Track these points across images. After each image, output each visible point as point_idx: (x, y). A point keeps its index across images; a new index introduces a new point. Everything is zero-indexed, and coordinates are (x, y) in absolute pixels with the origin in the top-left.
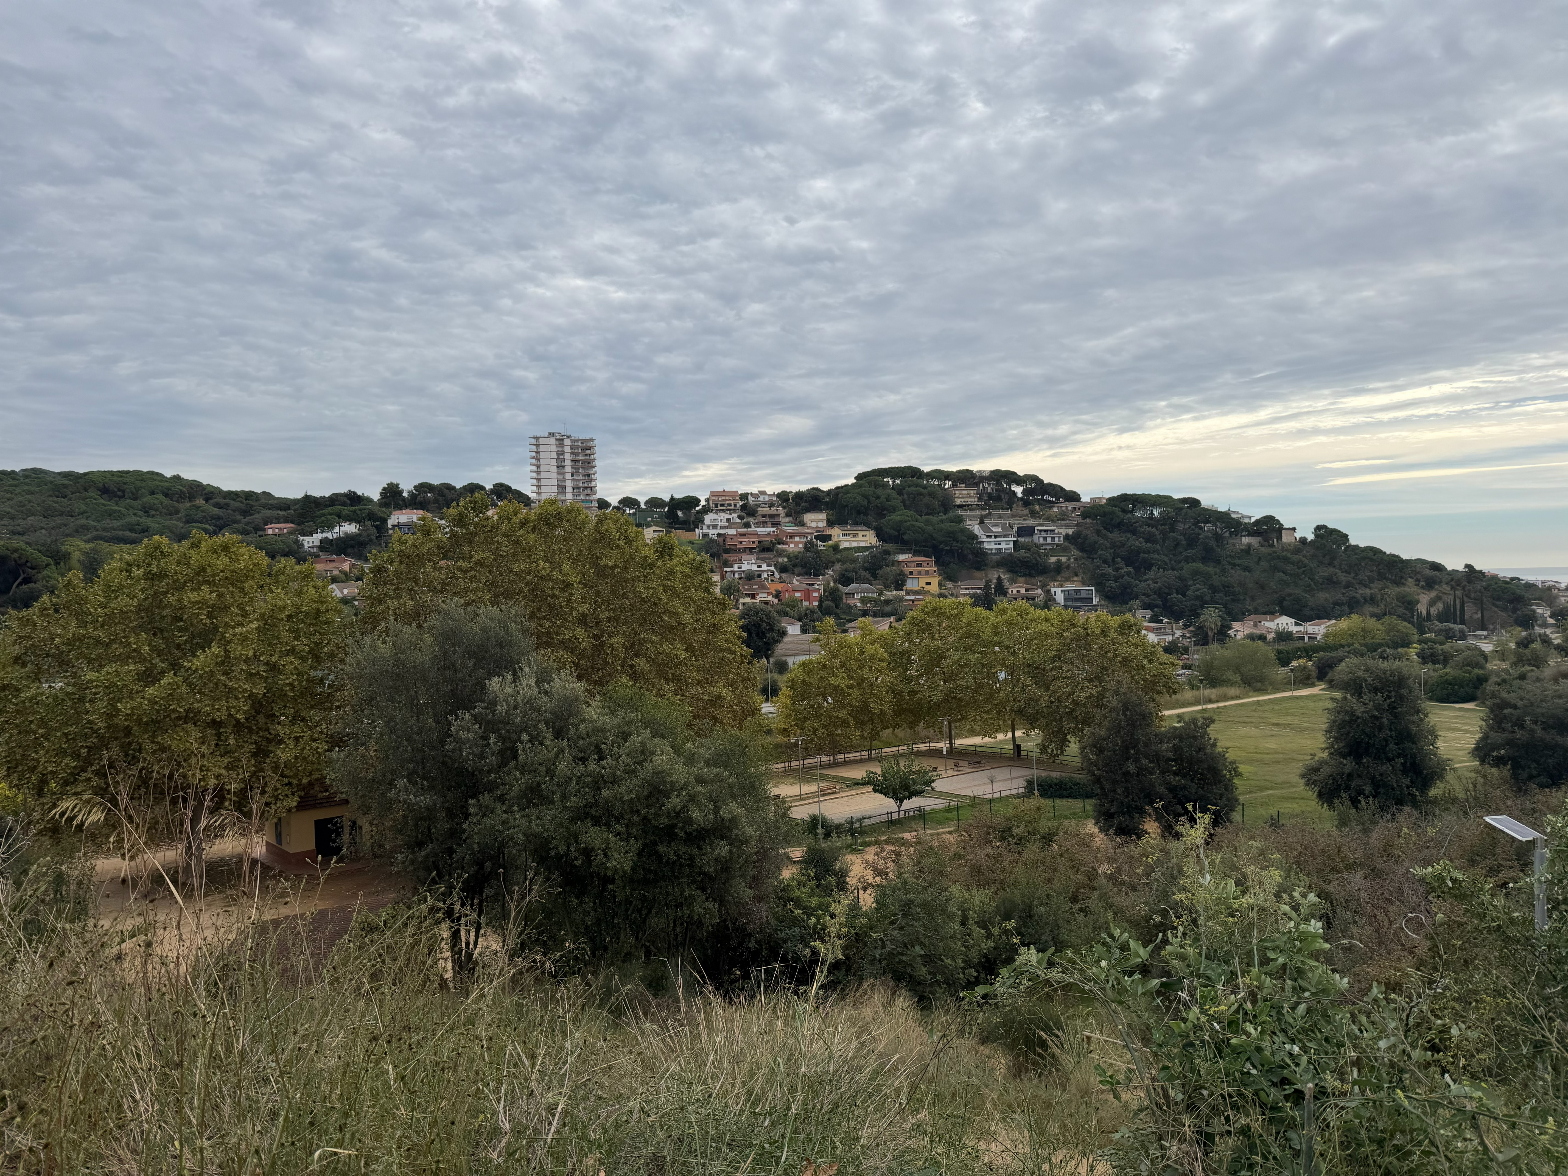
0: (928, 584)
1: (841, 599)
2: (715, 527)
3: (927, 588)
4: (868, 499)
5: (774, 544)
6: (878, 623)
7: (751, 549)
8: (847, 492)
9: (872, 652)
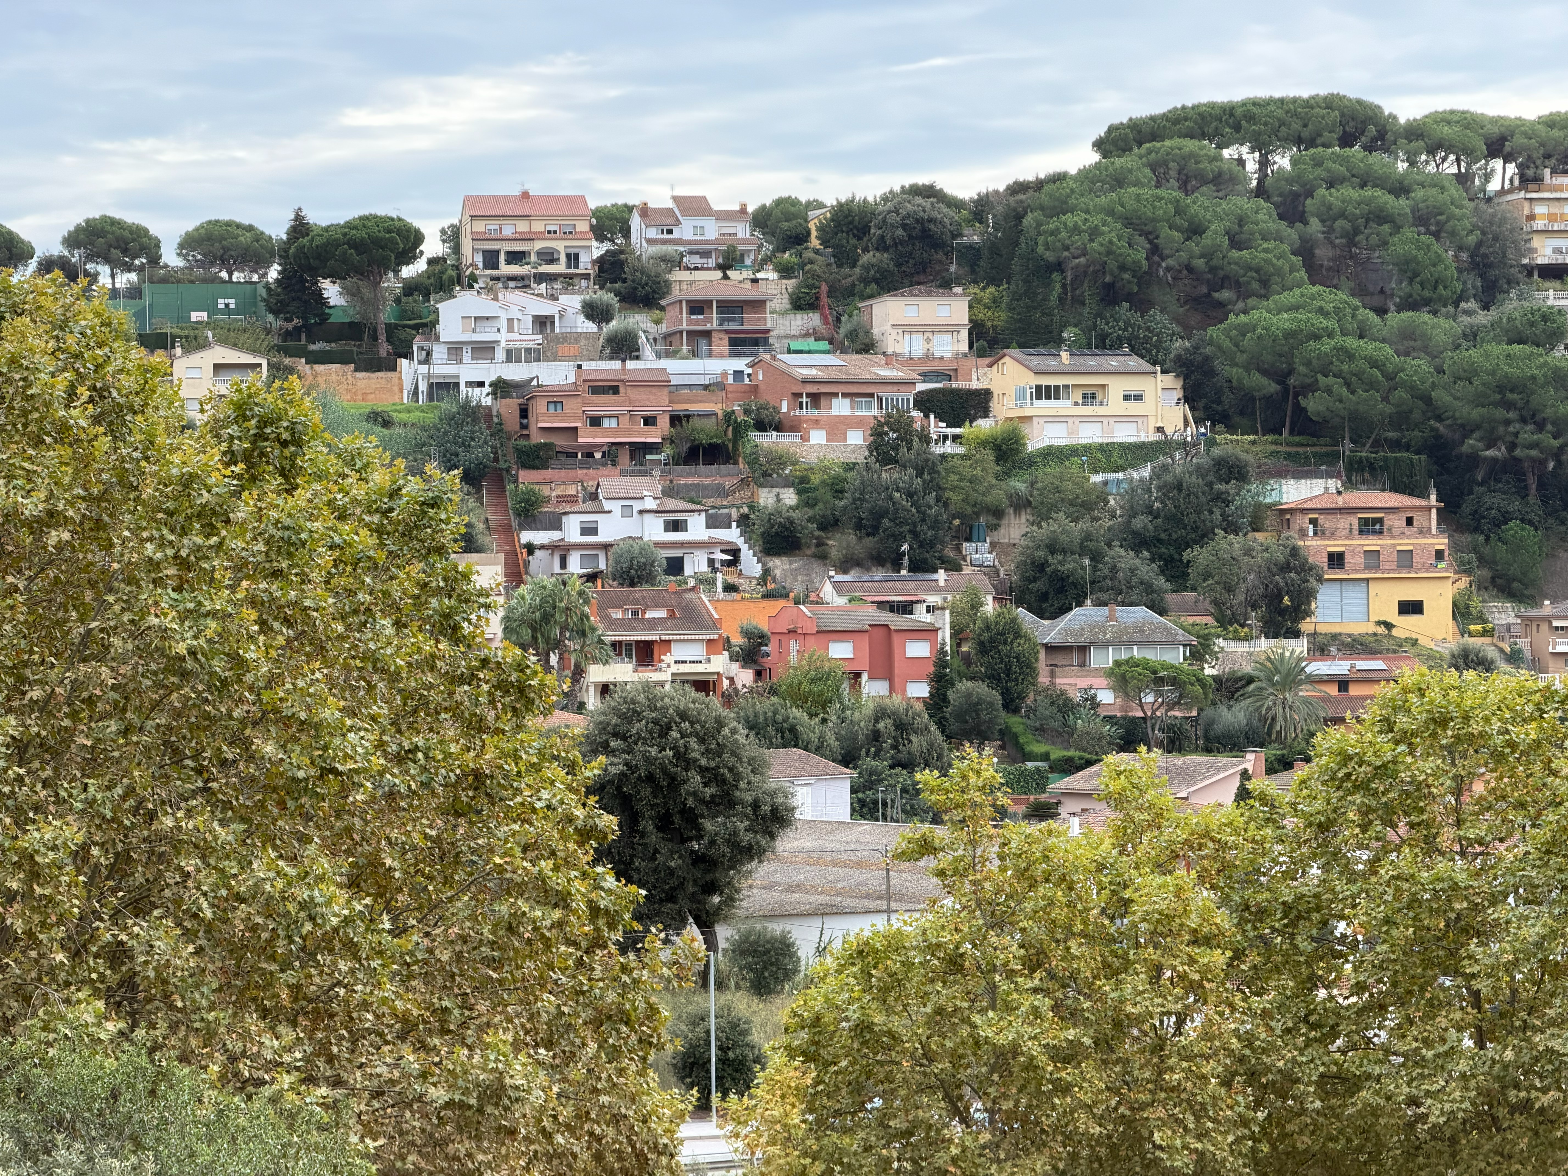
0: (1411, 608)
1: (1028, 668)
2: (483, 350)
3: (1406, 626)
4: (1151, 236)
5: (739, 430)
6: (1187, 776)
7: (640, 450)
8: (1061, 208)
9: (1164, 902)
